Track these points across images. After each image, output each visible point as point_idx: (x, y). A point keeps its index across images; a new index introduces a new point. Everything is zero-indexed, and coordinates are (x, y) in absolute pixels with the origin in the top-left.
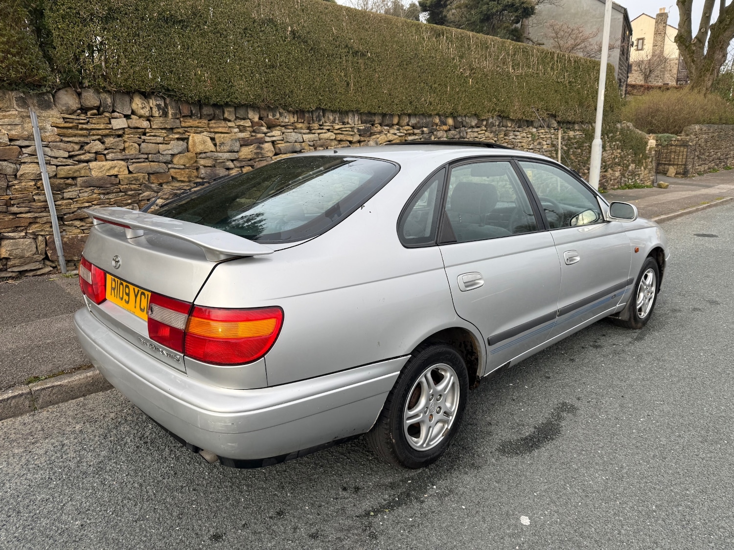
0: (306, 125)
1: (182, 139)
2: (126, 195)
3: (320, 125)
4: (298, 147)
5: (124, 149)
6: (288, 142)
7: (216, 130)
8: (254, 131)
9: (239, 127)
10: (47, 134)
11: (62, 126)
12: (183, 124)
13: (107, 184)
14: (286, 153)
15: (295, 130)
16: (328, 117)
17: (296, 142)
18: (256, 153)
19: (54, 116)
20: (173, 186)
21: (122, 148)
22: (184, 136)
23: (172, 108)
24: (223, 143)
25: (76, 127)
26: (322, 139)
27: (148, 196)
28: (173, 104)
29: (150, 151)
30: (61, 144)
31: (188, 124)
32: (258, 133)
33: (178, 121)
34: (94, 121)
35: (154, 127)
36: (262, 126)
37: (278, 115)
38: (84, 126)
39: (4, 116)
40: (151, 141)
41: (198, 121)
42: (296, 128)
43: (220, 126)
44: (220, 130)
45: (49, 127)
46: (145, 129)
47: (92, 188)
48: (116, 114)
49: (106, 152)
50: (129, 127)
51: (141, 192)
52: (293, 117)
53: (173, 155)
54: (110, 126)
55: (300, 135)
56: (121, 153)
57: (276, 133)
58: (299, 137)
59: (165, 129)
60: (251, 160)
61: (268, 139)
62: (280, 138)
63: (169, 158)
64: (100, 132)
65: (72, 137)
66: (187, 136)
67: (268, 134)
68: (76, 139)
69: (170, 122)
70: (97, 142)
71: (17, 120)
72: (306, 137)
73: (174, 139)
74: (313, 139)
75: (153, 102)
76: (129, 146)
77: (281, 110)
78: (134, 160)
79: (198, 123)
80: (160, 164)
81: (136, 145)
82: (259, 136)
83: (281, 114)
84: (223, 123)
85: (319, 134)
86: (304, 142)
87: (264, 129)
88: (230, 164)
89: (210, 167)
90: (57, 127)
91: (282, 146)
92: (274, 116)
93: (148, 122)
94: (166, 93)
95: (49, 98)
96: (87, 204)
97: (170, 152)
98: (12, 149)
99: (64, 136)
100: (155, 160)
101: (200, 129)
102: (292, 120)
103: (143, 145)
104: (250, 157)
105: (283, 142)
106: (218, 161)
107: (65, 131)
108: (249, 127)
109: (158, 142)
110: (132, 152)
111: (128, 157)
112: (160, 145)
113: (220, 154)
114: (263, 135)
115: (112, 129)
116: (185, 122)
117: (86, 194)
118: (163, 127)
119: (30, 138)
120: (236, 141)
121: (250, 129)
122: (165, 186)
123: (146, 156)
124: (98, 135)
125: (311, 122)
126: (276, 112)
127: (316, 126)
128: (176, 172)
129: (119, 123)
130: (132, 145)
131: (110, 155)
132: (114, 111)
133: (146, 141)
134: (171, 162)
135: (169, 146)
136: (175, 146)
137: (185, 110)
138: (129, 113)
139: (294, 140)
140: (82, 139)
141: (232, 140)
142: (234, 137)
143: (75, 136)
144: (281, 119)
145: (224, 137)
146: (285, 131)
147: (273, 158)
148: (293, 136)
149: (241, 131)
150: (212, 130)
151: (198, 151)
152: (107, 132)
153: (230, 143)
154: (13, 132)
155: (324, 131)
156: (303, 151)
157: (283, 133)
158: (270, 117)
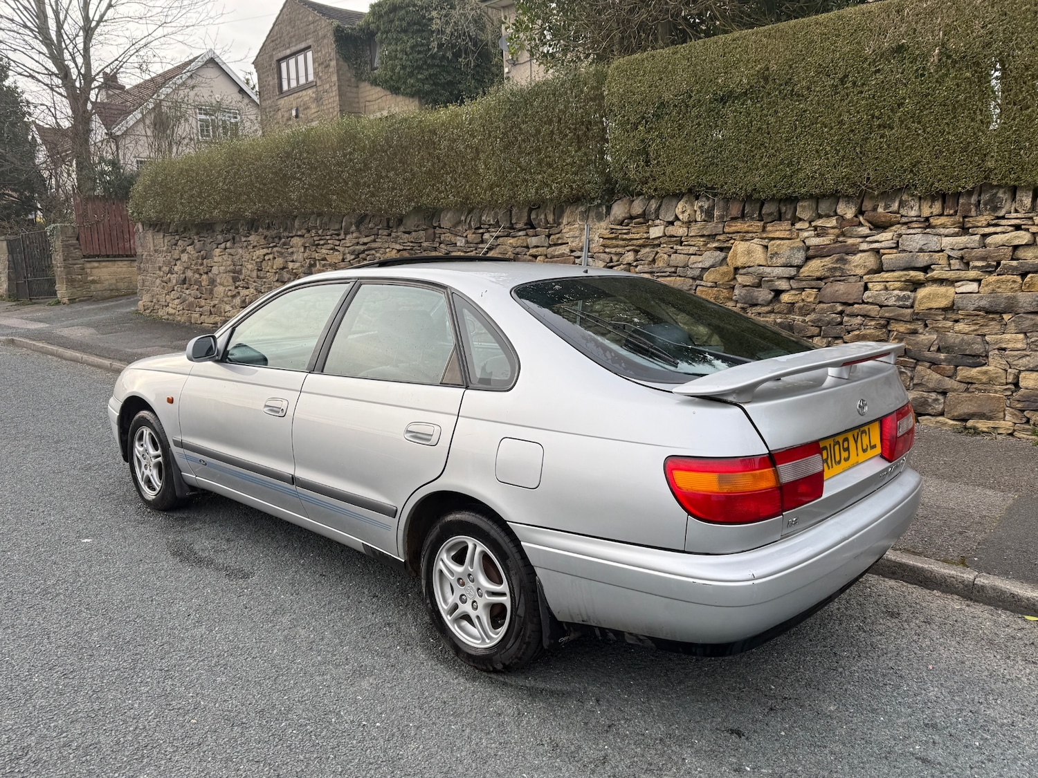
0: (958, 218)
1: (721, 249)
3: (998, 218)
4: (923, 260)
5: (654, 261)
6: (904, 251)
7: (771, 235)
8: (843, 234)
9: (816, 228)
10: (594, 245)
11: (607, 237)
12: (727, 230)
14: (893, 271)
15: (928, 230)
16: (1021, 201)
17: (921, 250)
18: (830, 269)
19: (602, 228)
21: (650, 259)
22: (726, 245)
23: (718, 209)
24: (776, 253)
25: (616, 238)
26: (990, 245)
28: (721, 204)
29: (678, 263)
30: (602, 254)
31: (733, 229)
32: (851, 237)
33: (721, 225)
34: (633, 231)
35: (690, 235)
36: (860, 224)
37: (895, 206)
38: (625, 236)
39: (570, 229)
40: (682, 252)
41: (748, 224)
42: (930, 226)
43: (779, 230)
44: (777, 234)
45: (596, 238)
46: (681, 237)
48: (658, 222)
49: (635, 264)
50: (665, 236)
52: (931, 207)
53: (704, 270)
54: (645, 235)
55: (935, 238)
56: (648, 265)
57: (886, 237)
58: (933, 242)
59: (702, 236)
60: (819, 279)
61: (864, 246)
62: (890, 244)
63: (697, 273)
64: (635, 242)
65: (613, 247)
66: (729, 245)
67: (868, 239)
68: (613, 250)
69: (710, 228)
70: (631, 253)
71: (577, 233)
72: (946, 241)
73: (710, 249)
74: (962, 246)
75: (697, 205)
76: (658, 257)
77: (905, 197)
78: (658, 274)
79: (748, 226)
80: (687, 279)
81: (666, 256)
82: (850, 241)
83: (901, 204)
84: (786, 225)
85: (985, 236)
86: (942, 251)
87: (864, 230)
88: (783, 285)
89: (749, 286)
90: (602, 238)
91: (889, 258)
92: (886, 207)
93: (685, 229)
94: (711, 191)
95: (603, 210)
97: (700, 265)
98: (569, 259)
99: (608, 247)
100: (681, 275)
101: (751, 235)
102: (926, 212)
103: (673, 256)
104: (818, 274)
105: (895, 251)
106: (763, 279)
107: (609, 242)
108: (832, 228)
109: (690, 252)
110: (660, 265)
111: (654, 270)
112: (692, 257)
113: (768, 270)
114: (860, 240)
115: (648, 238)
116: (730, 226)
118: (700, 234)
119: (581, 250)
120: (799, 251)
121: (836, 231)
123: (673, 269)
124: (632, 245)
125: (973, 213)
126: (894, 201)
127: (983, 219)
128: (703, 291)
129: (655, 232)
130: (661, 257)
131: (639, 267)
132: (657, 218)
133: (678, 251)
134: (700, 278)
135: (700, 258)
136: (709, 258)
137: (735, 210)
138: (671, 219)
139: (918, 247)
140: (619, 250)
141: (792, 249)
142: (796, 245)
143: (617, 246)
144: (903, 212)
145: (779, 245)
146: (904, 232)
147: (864, 277)
148: (915, 240)
149: (818, 235)
150: (764, 235)
151: (739, 264)
152: (641, 242)
153: (788, 253)
154: (574, 244)
155: (999, 229)
156: (932, 267)
157: (900, 235)
158: (880, 210)
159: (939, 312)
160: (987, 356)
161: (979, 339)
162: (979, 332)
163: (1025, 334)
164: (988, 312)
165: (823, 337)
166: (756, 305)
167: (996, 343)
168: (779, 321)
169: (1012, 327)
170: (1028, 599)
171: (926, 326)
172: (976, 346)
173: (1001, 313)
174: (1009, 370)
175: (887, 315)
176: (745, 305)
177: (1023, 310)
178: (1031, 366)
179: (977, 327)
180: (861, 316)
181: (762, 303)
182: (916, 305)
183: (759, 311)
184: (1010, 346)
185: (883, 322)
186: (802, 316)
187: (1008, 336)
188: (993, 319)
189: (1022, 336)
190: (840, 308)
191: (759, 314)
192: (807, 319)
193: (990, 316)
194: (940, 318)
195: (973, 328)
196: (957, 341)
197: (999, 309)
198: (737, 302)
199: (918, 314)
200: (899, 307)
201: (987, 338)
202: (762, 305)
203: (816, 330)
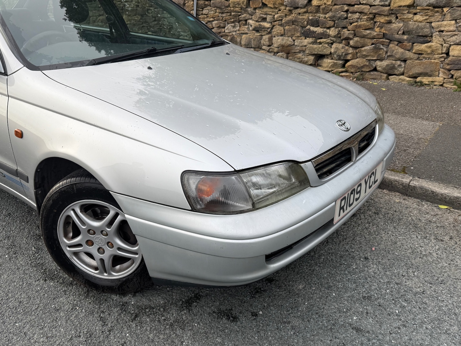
2: (231, 15)
13: (222, 6)
20: (262, 11)
27: (244, 17)
47: (216, 8)
51: (240, 14)
96: (211, 19)
117: (212, 12)
122: (257, 11)
159: (405, 8)
160: (432, 36)
161: (428, 25)
162: (428, 21)
163: (456, 20)
164: (435, 7)
165: (336, 28)
166: (297, 8)
167: (438, 28)
168: (311, 18)
169: (448, 16)
170: (442, 194)
171: (397, 18)
172: (425, 30)
173: (442, 7)
174: (444, 45)
175: (374, 11)
176: (292, 8)
177: (456, 5)
178: (457, 41)
179: (427, 17)
180: (359, 13)
181: (301, 6)
182: (392, 4)
183: (299, 12)
184: (446, 29)
185: (371, 16)
186: (324, 14)
187: (445, 23)
188: (437, 12)
189: (453, 22)
190: (346, 8)
191: (300, 13)
192: (327, 16)
193: (436, 10)
194: (406, 12)
195: (425, 18)
196: (415, 27)
197: (442, 5)
198: (286, 6)
199: (392, 10)
200: (382, 6)
201: (433, 24)
202: (301, 8)
203: (331, 23)
